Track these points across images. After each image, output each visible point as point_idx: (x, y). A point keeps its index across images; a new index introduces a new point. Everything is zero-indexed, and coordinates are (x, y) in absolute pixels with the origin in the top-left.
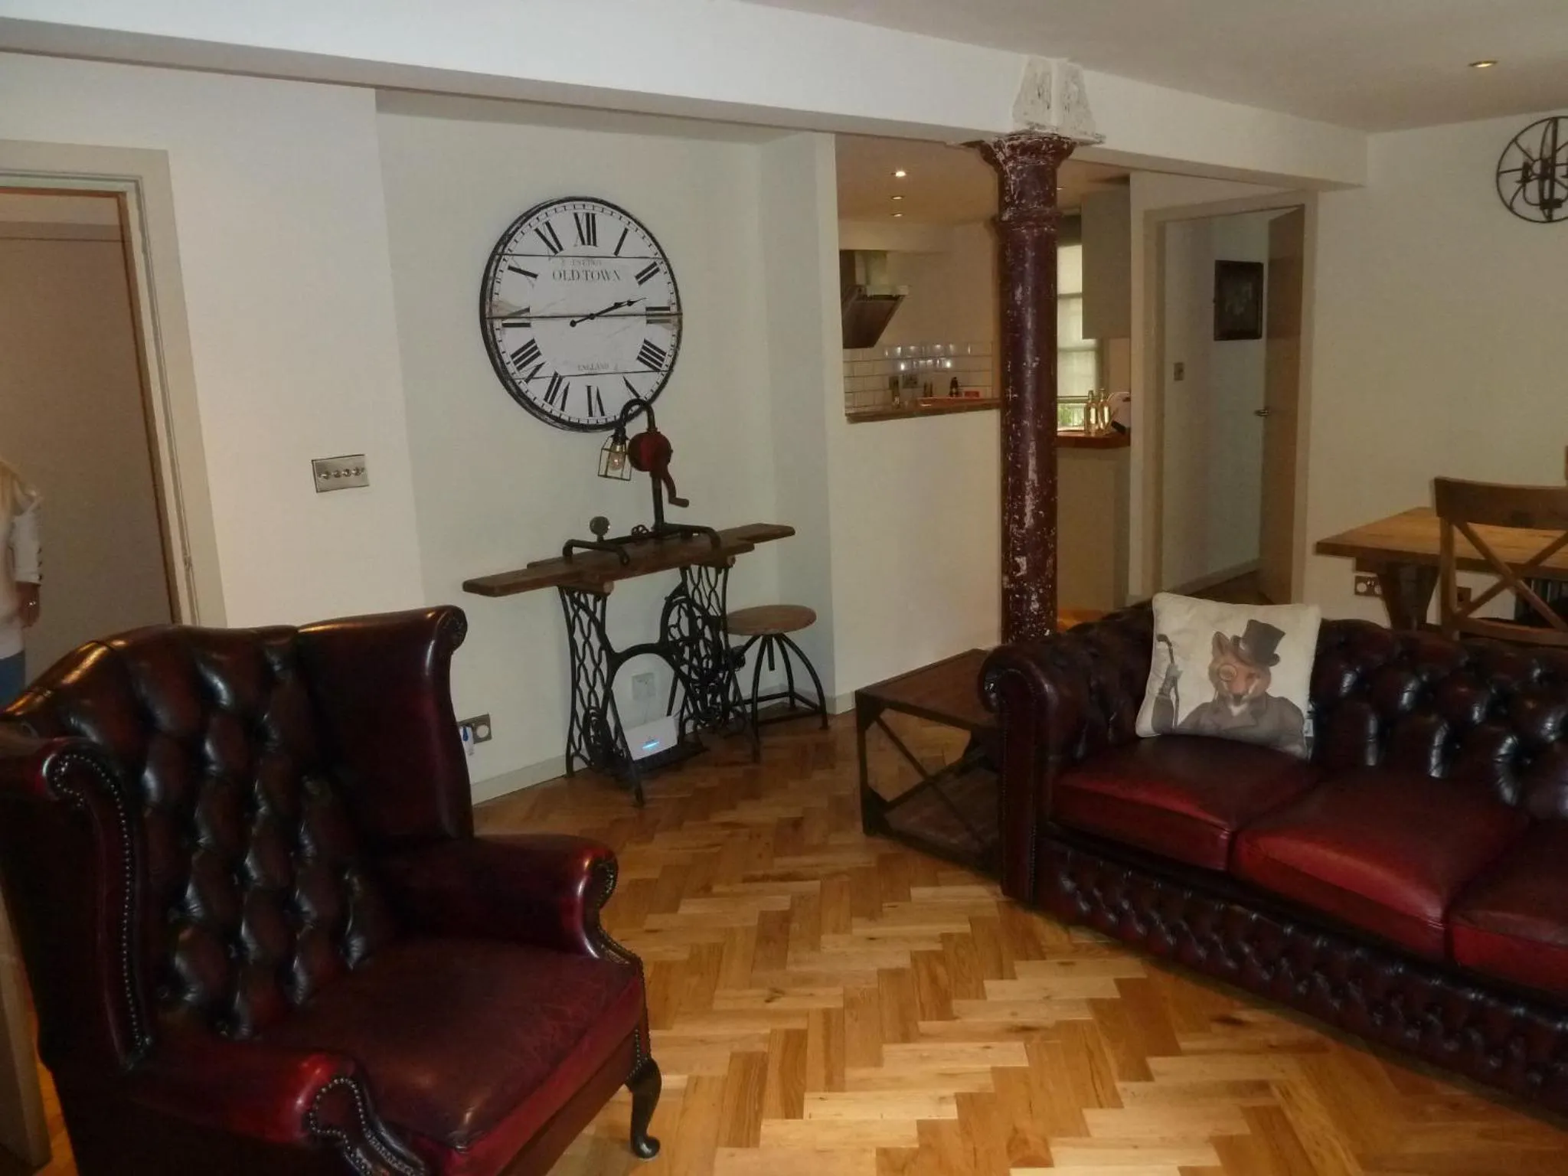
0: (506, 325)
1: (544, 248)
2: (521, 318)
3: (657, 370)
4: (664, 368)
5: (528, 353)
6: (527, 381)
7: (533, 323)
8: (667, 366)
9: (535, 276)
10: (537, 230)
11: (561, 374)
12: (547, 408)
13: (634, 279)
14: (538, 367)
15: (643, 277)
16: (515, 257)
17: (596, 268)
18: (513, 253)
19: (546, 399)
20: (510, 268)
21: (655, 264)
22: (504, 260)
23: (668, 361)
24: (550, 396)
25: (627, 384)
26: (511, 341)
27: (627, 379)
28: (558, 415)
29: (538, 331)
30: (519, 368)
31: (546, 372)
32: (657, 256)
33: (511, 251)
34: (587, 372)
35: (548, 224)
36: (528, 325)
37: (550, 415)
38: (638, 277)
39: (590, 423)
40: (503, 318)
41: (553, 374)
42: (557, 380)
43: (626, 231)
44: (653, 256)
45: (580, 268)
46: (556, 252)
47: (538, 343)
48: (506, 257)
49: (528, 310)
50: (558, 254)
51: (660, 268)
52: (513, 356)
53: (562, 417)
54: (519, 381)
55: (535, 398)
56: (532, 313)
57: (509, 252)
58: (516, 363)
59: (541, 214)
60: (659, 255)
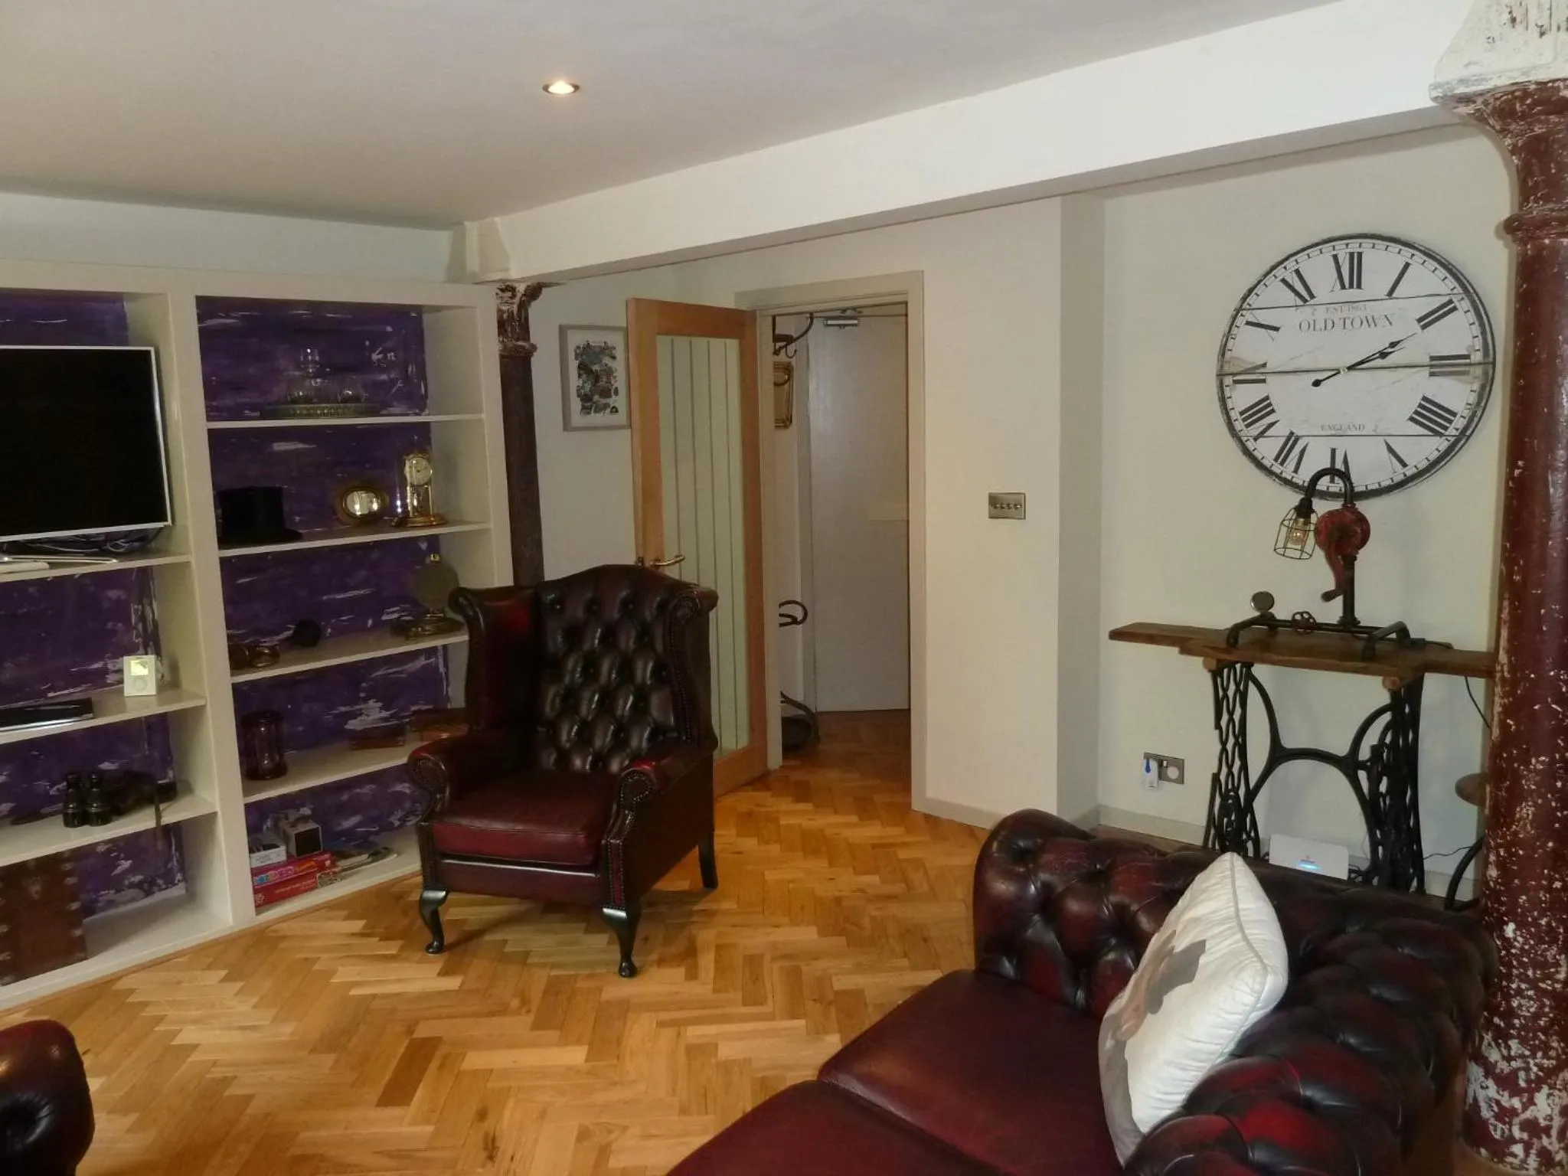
0: (1236, 382)
1: (1290, 298)
2: (1256, 374)
3: (1441, 435)
4: (1452, 431)
5: (1262, 409)
6: (1256, 439)
7: (1269, 378)
8: (1457, 429)
9: (1276, 329)
10: (1284, 281)
11: (1298, 432)
12: (1277, 469)
13: (1416, 322)
14: (1272, 424)
15: (1427, 321)
16: (1254, 311)
17: (1358, 313)
18: (1254, 306)
19: (1276, 460)
20: (1248, 323)
21: (1450, 302)
22: (1242, 315)
23: (1459, 423)
24: (1282, 456)
25: (1391, 450)
26: (1243, 397)
27: (1389, 443)
28: (1289, 478)
29: (1275, 389)
30: (1248, 426)
31: (1281, 431)
32: (1455, 291)
33: (1250, 305)
34: (1333, 432)
35: (1297, 272)
36: (1263, 381)
37: (1279, 477)
38: (1420, 320)
39: (1331, 489)
40: (1234, 374)
41: (1287, 434)
42: (1292, 439)
43: (1407, 266)
44: (1450, 292)
45: (1337, 317)
46: (1305, 301)
47: (1272, 400)
48: (1244, 312)
49: (1264, 365)
50: (1308, 303)
51: (1458, 306)
52: (1242, 413)
53: (1294, 480)
54: (1246, 439)
55: (1263, 458)
56: (1269, 368)
57: (1248, 307)
58: (1244, 420)
59: (1291, 264)
60: (1459, 290)
